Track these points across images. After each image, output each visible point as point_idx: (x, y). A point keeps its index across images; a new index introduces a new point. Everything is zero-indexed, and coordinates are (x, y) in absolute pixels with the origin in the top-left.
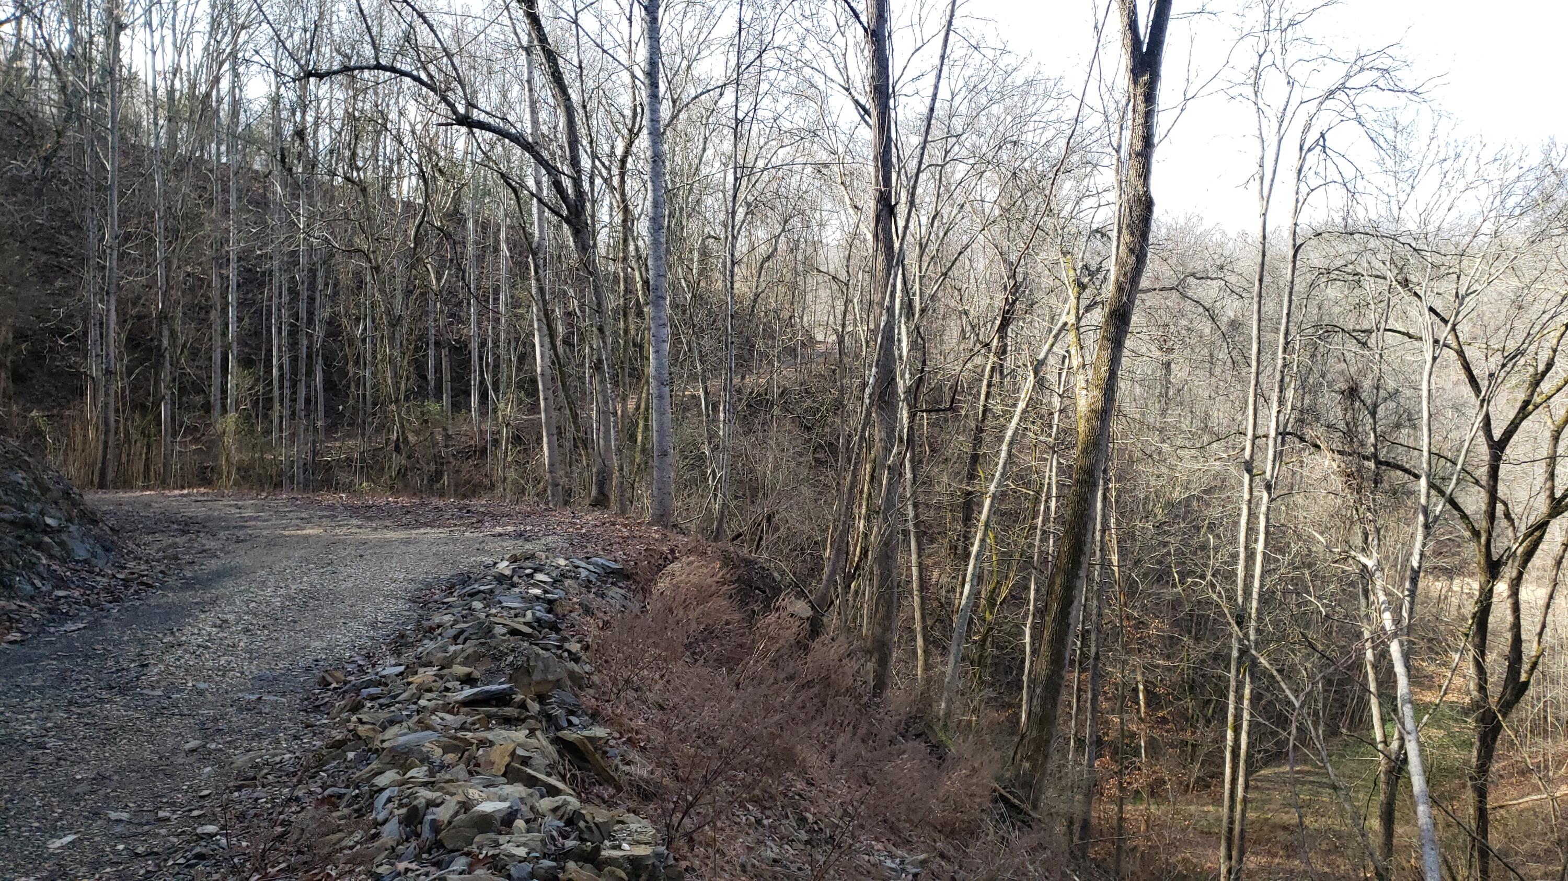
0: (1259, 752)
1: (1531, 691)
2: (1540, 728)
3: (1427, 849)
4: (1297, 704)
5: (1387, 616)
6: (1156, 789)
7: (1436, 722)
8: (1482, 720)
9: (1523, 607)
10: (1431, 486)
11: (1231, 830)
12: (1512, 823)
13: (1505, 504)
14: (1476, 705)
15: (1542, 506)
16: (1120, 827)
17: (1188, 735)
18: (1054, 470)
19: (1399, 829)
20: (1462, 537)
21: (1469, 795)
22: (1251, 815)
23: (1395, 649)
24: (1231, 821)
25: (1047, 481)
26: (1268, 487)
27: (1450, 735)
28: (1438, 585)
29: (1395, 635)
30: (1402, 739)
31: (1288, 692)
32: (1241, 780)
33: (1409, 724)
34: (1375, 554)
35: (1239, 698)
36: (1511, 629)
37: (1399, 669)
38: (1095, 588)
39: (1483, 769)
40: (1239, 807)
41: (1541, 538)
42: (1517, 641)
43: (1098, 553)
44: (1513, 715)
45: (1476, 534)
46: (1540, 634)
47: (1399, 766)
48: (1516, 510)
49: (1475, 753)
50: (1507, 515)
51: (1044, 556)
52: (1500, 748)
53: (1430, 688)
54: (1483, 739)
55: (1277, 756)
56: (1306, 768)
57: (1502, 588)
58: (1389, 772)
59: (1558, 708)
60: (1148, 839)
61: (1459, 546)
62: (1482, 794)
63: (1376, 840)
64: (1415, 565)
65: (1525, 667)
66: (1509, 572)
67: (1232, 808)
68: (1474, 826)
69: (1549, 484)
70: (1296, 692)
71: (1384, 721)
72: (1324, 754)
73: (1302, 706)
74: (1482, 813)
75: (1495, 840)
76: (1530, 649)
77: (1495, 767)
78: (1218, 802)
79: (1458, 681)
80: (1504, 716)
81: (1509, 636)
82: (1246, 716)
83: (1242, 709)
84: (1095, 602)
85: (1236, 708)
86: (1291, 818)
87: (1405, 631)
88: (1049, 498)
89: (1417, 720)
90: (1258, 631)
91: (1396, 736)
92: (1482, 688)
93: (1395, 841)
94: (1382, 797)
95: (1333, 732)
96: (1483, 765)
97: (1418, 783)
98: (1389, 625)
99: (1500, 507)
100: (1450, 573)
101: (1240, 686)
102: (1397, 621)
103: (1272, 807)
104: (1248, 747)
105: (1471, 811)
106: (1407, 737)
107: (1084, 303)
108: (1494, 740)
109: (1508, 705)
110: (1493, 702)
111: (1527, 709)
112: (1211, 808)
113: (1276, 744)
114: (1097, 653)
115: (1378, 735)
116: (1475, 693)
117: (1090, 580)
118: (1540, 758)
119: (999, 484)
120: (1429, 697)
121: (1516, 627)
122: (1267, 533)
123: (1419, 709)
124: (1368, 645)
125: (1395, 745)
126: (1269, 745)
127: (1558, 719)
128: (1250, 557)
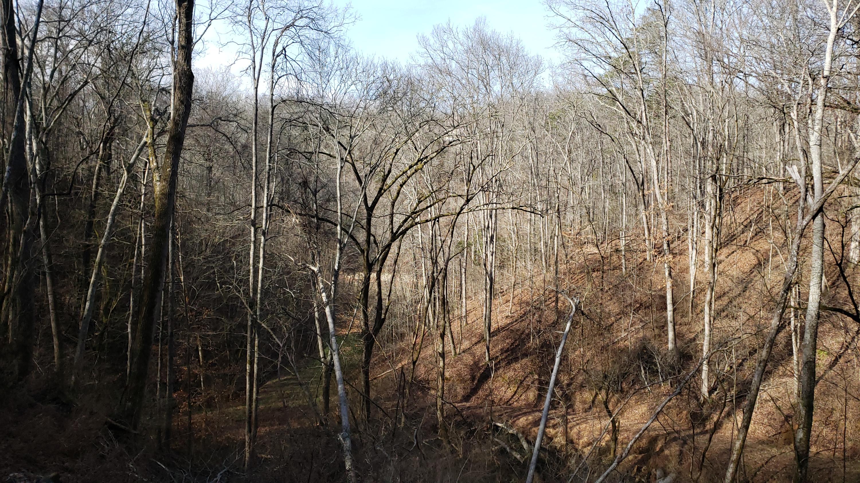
0: (264, 373)
1: (387, 322)
2: (390, 339)
3: (342, 406)
4: (281, 345)
5: (324, 294)
6: (209, 404)
7: (348, 342)
8: (366, 339)
9: (383, 284)
10: (342, 229)
11: (250, 417)
12: (379, 385)
13: (374, 237)
14: (364, 332)
15: (388, 235)
16: (190, 428)
17: (227, 371)
18: (143, 229)
19: (332, 399)
20: (358, 253)
21: (362, 376)
22: (261, 407)
23: (327, 310)
24: (250, 412)
25: (138, 236)
26: (264, 234)
27: (354, 348)
28: (349, 277)
29: (328, 303)
30: (331, 354)
31: (277, 339)
32: (255, 389)
33: (334, 347)
34: (318, 265)
35: (253, 347)
36: (377, 295)
37: (330, 320)
38: (169, 296)
39: (367, 362)
40: (254, 404)
41: (389, 251)
42: (380, 300)
43: (170, 276)
44: (380, 335)
45: (362, 251)
46: (389, 296)
47: (330, 367)
48: (379, 239)
49: (364, 355)
50: (375, 242)
51: (138, 281)
52: (374, 351)
53: (345, 327)
54: (366, 348)
55: (274, 374)
56: (289, 377)
57: (374, 275)
58: (326, 372)
59: (397, 329)
60: (207, 431)
61: (357, 258)
62: (366, 373)
63: (321, 407)
64: (336, 268)
65: (383, 312)
66: (376, 267)
67: (250, 405)
68: (364, 390)
69: (391, 226)
70: (281, 338)
71: (324, 347)
72: (295, 368)
73: (284, 346)
74: (367, 383)
75: (373, 394)
76: (385, 303)
77: (373, 360)
78: (244, 404)
79: (357, 322)
80: (375, 336)
81: (377, 298)
82: (256, 355)
83: (254, 352)
84: (170, 304)
85: (250, 352)
86: (280, 405)
87: (332, 301)
88: (140, 246)
89: (338, 342)
90: (261, 310)
91: (329, 353)
92: (366, 324)
93: (330, 405)
94: (324, 384)
95: (300, 356)
96: (367, 360)
97: (338, 374)
98: (324, 299)
99: (372, 238)
100: (353, 271)
101: (253, 340)
102: (328, 297)
103: (273, 400)
104: (258, 372)
105: (363, 383)
106: (334, 353)
107: (156, 131)
108: (371, 349)
109: (377, 330)
110: (371, 329)
111: (385, 330)
112: (241, 407)
113: (272, 367)
114: (172, 333)
115: (322, 354)
116: (363, 327)
117: (166, 291)
118: (391, 353)
119: (107, 239)
120: (345, 332)
121: (380, 293)
122: (264, 257)
123: (339, 338)
124: (316, 309)
125: (329, 358)
126: (270, 368)
127: (397, 334)
128: (256, 271)
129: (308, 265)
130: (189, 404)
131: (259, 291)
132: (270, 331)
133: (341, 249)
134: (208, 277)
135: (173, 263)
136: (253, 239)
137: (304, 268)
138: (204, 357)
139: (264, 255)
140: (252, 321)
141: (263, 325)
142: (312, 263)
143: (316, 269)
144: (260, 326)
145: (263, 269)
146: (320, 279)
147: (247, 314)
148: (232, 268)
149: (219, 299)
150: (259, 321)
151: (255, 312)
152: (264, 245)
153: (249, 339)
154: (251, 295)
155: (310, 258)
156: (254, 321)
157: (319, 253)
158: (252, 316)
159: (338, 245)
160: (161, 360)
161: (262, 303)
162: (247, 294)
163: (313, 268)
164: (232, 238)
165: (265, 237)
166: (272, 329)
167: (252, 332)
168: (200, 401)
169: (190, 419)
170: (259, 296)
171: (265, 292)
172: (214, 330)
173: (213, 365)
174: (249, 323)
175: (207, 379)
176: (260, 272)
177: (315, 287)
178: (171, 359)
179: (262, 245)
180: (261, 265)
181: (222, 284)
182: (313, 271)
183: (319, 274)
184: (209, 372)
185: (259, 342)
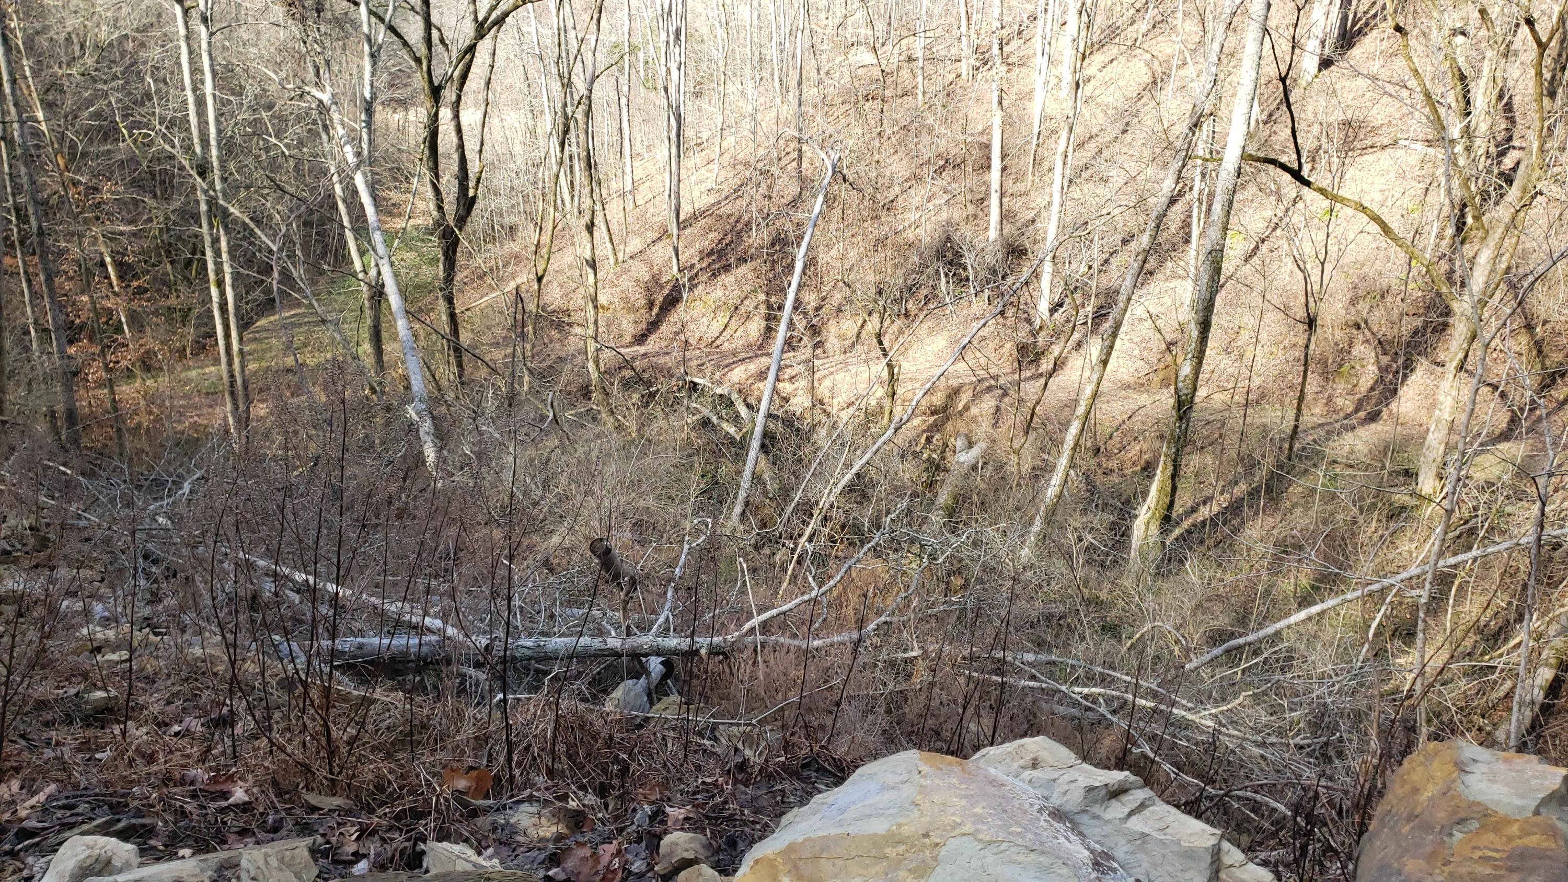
0: (247, 303)
1: (479, 205)
2: (491, 236)
3: (409, 357)
4: (275, 248)
5: (348, 149)
6: (147, 364)
7: (407, 244)
8: (444, 236)
9: (464, 128)
10: (371, 12)
11: (232, 384)
12: (477, 320)
13: (439, 30)
14: (437, 224)
15: (469, 29)
16: (116, 410)
17: (172, 301)
19: (387, 347)
20: (411, 67)
21: (442, 305)
22: (252, 366)
23: (359, 181)
24: (232, 376)
26: (205, 20)
27: (421, 255)
28: (396, 116)
29: (358, 167)
30: (377, 265)
31: (264, 238)
32: (234, 334)
33: (381, 249)
34: (328, 88)
35: (217, 253)
36: (457, 150)
37: (366, 199)
38: (19, 152)
39: (449, 279)
40: (236, 360)
41: (471, 60)
42: (463, 160)
43: (13, 110)
44: (468, 228)
45: (418, 61)
46: (481, 151)
47: (378, 289)
48: (448, 35)
49: (441, 267)
50: (442, 41)
52: (461, 260)
53: (400, 215)
54: (446, 254)
55: (268, 305)
56: (299, 311)
57: (445, 114)
58: (371, 298)
59: (502, 216)
60: (151, 413)
61: (409, 77)
62: (450, 300)
63: (369, 361)
64: (368, 95)
65: (472, 184)
66: (449, 94)
67: (230, 363)
68: (448, 330)
69: (472, 8)
70: (273, 237)
71: (362, 253)
72: (308, 292)
73: (281, 250)
74: (452, 316)
75: (465, 338)
76: (473, 167)
77: (459, 277)
78: (217, 361)
79: (421, 205)
80: (460, 229)
81: (456, 157)
82: (227, 269)
83: (222, 263)
84: (23, 170)
85: (216, 263)
86: (290, 361)
87: (367, 161)
89: (388, 244)
90: (224, 180)
91: (373, 263)
92: (440, 208)
93: (386, 359)
94: (369, 321)
95: (315, 272)
96: (449, 275)
97: (394, 299)
98: (351, 159)
99: (435, 34)
100: (403, 104)
101: (216, 241)
102: (358, 154)
103: (274, 353)
104: (235, 301)
105: (444, 318)
106: (381, 262)
108: (454, 252)
109: (462, 220)
110: (451, 220)
111: (478, 219)
112: (212, 369)
113: (263, 292)
114: (40, 228)
115: (358, 266)
116: (435, 213)
118: (493, 262)
120: (399, 224)
121: (461, 147)
123: (389, 237)
124: (335, 178)
125: (373, 273)
126: (257, 294)
127: (502, 227)
128: (201, 103)
129: (307, 89)
130: (106, 365)
131: (213, 142)
132: (247, 221)
133: (372, 56)
134: (98, 115)
135: (14, 82)
136: (182, 32)
137: (301, 96)
138: (121, 278)
139: (212, 66)
140: (208, 202)
141: (232, 210)
142: (317, 84)
143: (325, 98)
144: (226, 213)
145: (214, 96)
146: (336, 116)
147: (194, 188)
148: (148, 96)
149: (133, 160)
150: (221, 202)
151: (212, 185)
152: (209, 44)
153: (208, 240)
154: (198, 149)
155: (311, 75)
156: (211, 203)
157: (328, 63)
158: (206, 192)
159: (366, 48)
160: (29, 282)
161: (223, 168)
162: (189, 149)
163: (319, 95)
164: (138, 30)
165: (207, 27)
166: (251, 219)
167: (211, 226)
168: (127, 358)
169: (112, 392)
170: (214, 152)
171: (228, 147)
172: (131, 222)
173: (141, 291)
174: (203, 207)
175: (135, 319)
176: (210, 101)
177: (328, 134)
178: (49, 279)
179: (204, 45)
180: (208, 88)
181: (130, 129)
182: (321, 102)
183: (334, 107)
184: (135, 305)
185: (228, 243)
